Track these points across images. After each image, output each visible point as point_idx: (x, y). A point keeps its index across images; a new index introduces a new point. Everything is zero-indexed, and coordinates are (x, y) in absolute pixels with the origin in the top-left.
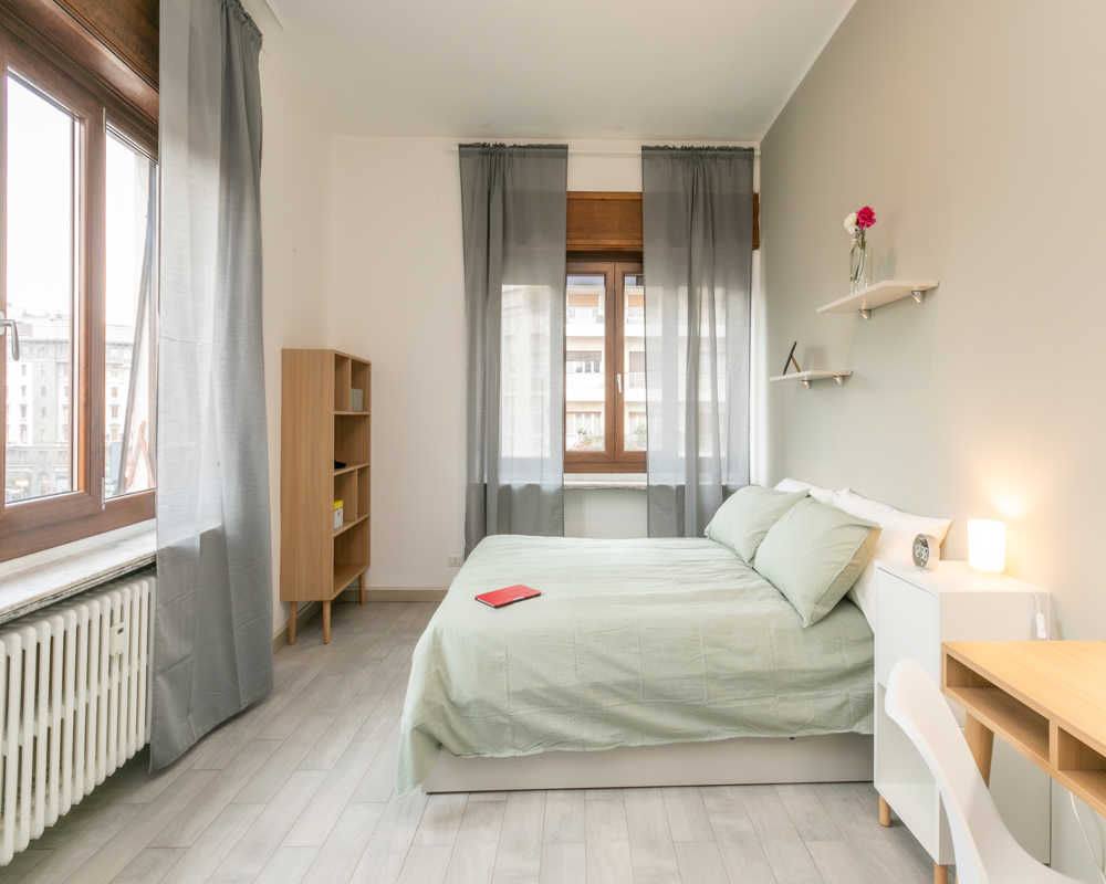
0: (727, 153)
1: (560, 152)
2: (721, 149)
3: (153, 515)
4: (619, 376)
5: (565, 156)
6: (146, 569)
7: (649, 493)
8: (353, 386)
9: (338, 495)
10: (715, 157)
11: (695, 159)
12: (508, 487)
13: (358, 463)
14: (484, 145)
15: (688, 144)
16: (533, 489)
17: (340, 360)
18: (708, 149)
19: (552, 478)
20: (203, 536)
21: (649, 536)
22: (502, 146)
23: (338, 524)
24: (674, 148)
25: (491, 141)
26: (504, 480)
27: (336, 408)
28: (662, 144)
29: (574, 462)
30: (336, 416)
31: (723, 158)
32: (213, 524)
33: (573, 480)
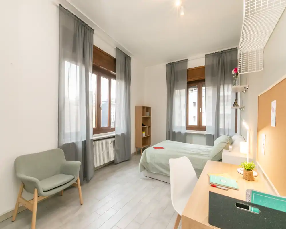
0: (229, 50)
1: (186, 60)
2: (227, 50)
3: (115, 131)
4: (201, 108)
5: (187, 61)
6: (114, 137)
7: (206, 135)
8: (147, 111)
9: (143, 131)
10: (225, 52)
11: (219, 54)
12: (175, 132)
13: (148, 125)
14: (170, 63)
15: (217, 51)
16: (180, 133)
17: (144, 107)
18: (223, 51)
19: (184, 131)
20: (121, 134)
21: (206, 145)
22: (174, 62)
23: (144, 136)
24: (214, 53)
25: (172, 62)
26: (174, 131)
27: (143, 116)
28: (210, 53)
29: (189, 128)
30: (143, 117)
31: (228, 52)
32: (123, 132)
33: (189, 131)
